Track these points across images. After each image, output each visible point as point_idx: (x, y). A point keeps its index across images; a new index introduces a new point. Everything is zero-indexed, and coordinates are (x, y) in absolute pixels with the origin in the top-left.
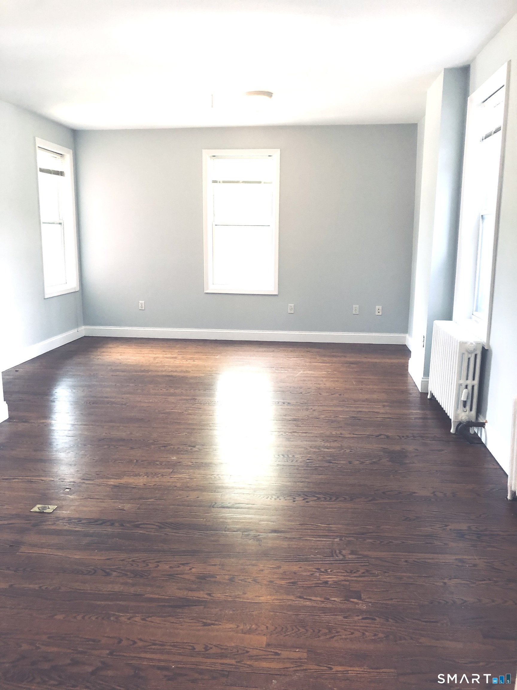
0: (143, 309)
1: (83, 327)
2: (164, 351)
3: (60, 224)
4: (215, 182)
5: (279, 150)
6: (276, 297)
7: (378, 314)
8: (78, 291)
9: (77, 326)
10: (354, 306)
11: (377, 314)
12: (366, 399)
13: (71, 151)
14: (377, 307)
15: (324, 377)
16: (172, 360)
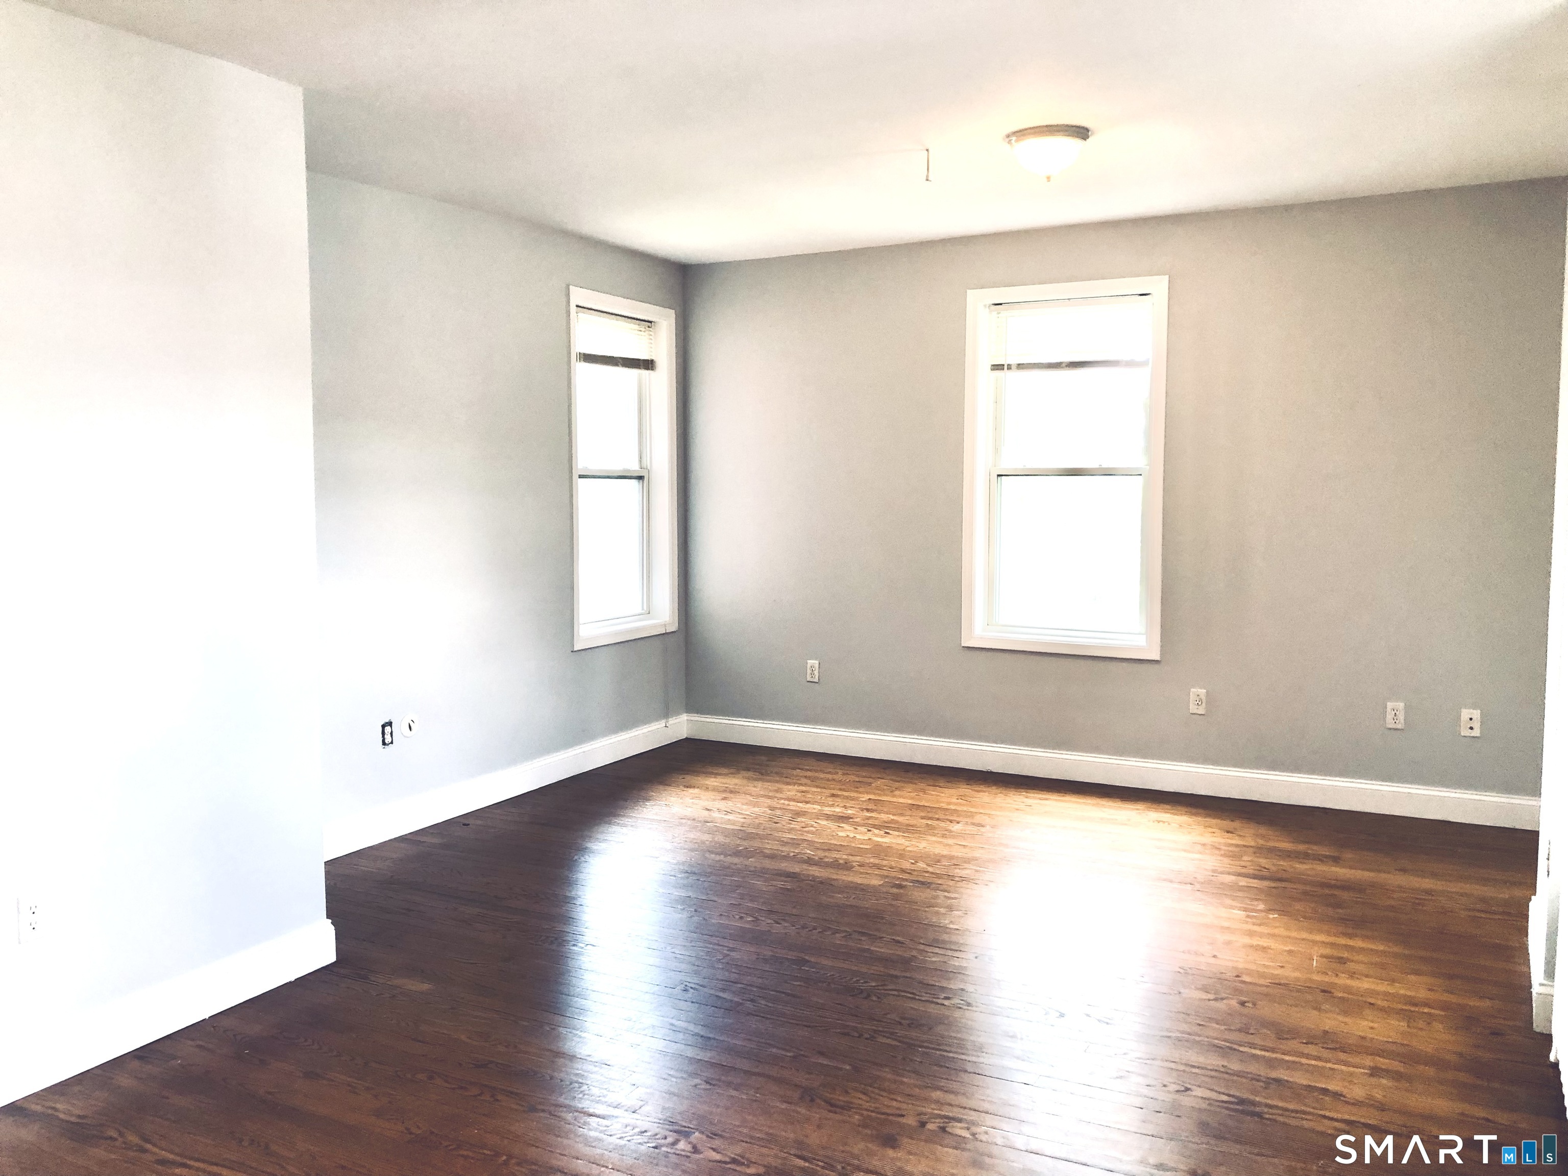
0: (816, 680)
1: (684, 717)
2: (833, 795)
3: (640, 478)
4: (998, 367)
5: (1168, 276)
6: (1156, 666)
7: (1468, 733)
8: (673, 632)
9: (666, 713)
10: (1390, 705)
11: (1465, 732)
12: (1326, 1032)
13: (672, 313)
14: (1465, 714)
15: (1228, 928)
16: (832, 825)
